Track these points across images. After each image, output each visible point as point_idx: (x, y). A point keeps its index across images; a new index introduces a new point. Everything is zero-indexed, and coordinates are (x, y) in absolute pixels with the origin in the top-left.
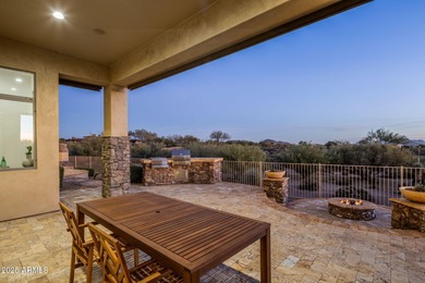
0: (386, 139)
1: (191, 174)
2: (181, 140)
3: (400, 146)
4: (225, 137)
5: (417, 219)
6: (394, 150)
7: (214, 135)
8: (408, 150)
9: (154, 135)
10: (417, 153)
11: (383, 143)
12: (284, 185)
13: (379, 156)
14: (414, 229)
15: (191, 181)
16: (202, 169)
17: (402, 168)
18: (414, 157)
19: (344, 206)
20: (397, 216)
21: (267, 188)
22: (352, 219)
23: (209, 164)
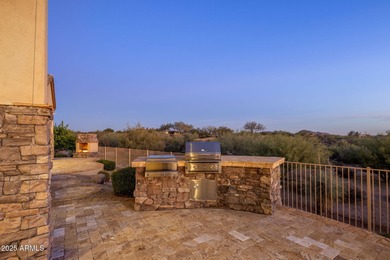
1: (223, 190)
2: (215, 131)
7: (247, 126)
9: (191, 127)
15: (223, 204)
16: (244, 181)
23: (260, 172)
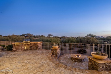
0: (91, 36)
3: (94, 38)
4: (52, 35)
5: (97, 66)
6: (92, 39)
7: (49, 35)
8: (96, 39)
9: (32, 35)
10: (98, 39)
11: (90, 37)
12: (58, 51)
13: (89, 40)
14: (96, 70)
16: (34, 45)
17: (93, 44)
18: (97, 40)
19: (75, 58)
20: (90, 64)
21: (52, 52)
22: (78, 62)
23: (36, 44)
